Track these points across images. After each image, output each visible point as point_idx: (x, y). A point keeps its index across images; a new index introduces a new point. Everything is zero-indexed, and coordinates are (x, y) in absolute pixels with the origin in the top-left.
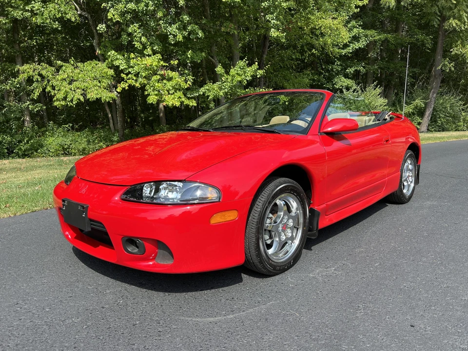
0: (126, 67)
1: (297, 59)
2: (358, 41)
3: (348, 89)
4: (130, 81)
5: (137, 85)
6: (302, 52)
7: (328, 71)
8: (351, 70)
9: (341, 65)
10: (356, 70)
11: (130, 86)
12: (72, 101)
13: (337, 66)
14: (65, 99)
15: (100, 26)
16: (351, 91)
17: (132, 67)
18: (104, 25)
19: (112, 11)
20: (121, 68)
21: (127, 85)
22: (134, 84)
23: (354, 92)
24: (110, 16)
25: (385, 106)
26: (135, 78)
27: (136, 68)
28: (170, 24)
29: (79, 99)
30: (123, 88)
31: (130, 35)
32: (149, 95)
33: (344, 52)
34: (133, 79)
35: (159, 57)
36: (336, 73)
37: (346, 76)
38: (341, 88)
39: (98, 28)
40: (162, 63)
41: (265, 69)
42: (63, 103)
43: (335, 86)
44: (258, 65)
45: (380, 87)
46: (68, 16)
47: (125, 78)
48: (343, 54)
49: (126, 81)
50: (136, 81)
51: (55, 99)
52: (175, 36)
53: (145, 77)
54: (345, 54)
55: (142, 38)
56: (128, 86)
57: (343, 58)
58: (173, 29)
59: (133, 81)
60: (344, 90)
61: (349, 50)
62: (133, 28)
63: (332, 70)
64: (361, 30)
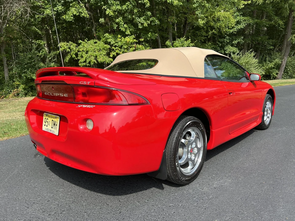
0: (114, 42)
1: (205, 36)
2: (240, 24)
3: (234, 53)
4: (117, 51)
5: (121, 53)
6: (207, 32)
7: (221, 43)
8: (235, 42)
9: (229, 39)
10: (239, 42)
12: (89, 63)
13: (227, 40)
14: (85, 62)
15: (101, 19)
16: (236, 54)
17: (117, 42)
18: (103, 19)
19: (108, 10)
20: (112, 43)
22: (119, 52)
23: (237, 55)
24: (107, 12)
25: (257, 63)
26: (120, 49)
27: (120, 44)
28: (139, 17)
29: (94, 62)
30: (113, 55)
31: (117, 24)
33: (231, 31)
34: (119, 50)
35: (133, 37)
36: (226, 44)
37: (232, 45)
38: (229, 53)
39: (100, 21)
40: (135, 40)
41: (194, 43)
42: (84, 64)
43: (226, 52)
44: (191, 40)
45: (254, 52)
46: (83, 14)
47: (115, 49)
48: (231, 32)
49: (115, 51)
50: (120, 51)
51: (79, 62)
52: (142, 24)
53: (126, 49)
54: (233, 32)
55: (125, 25)
56: (116, 54)
57: (231, 35)
58: (142, 20)
59: (118, 51)
60: (232, 54)
61: (235, 29)
62: (120, 20)
63: (224, 42)
64: (242, 18)
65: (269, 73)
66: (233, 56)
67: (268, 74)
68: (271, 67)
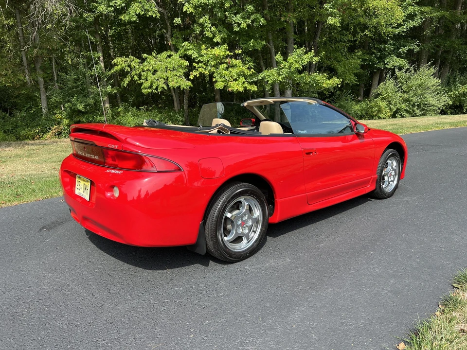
0: (197, 56)
1: (349, 41)
2: (413, 20)
3: (400, 69)
4: (200, 70)
5: (207, 72)
6: (355, 34)
7: (380, 50)
8: (403, 50)
9: (394, 45)
10: (409, 50)
11: (200, 73)
12: (157, 89)
13: (389, 47)
14: (150, 87)
15: (176, 19)
16: (403, 71)
17: (202, 56)
18: (180, 18)
19: (187, 5)
20: (193, 56)
21: (198, 72)
22: (204, 71)
23: (406, 72)
24: (185, 9)
25: (438, 86)
26: (204, 67)
27: (205, 58)
28: (235, 14)
29: (163, 88)
30: (195, 76)
31: (202, 25)
32: (216, 81)
33: (397, 31)
34: (203, 68)
35: (225, 47)
36: (388, 53)
37: (399, 56)
38: (393, 68)
39: (174, 21)
40: (228, 52)
42: (150, 90)
43: (386, 66)
45: (434, 68)
46: (150, 14)
47: (197, 66)
48: (397, 33)
49: (197, 70)
50: (205, 69)
51: (142, 87)
52: (239, 24)
53: (214, 66)
54: (399, 33)
55: (212, 28)
56: (199, 74)
57: (397, 38)
58: (238, 18)
59: (203, 69)
60: (396, 70)
61: (404, 28)
62: (205, 19)
63: (384, 50)
64: (417, 8)
65: (460, 103)
66: (398, 74)
67: (458, 104)
68: (464, 92)
